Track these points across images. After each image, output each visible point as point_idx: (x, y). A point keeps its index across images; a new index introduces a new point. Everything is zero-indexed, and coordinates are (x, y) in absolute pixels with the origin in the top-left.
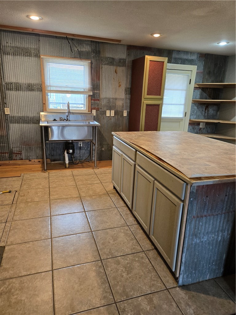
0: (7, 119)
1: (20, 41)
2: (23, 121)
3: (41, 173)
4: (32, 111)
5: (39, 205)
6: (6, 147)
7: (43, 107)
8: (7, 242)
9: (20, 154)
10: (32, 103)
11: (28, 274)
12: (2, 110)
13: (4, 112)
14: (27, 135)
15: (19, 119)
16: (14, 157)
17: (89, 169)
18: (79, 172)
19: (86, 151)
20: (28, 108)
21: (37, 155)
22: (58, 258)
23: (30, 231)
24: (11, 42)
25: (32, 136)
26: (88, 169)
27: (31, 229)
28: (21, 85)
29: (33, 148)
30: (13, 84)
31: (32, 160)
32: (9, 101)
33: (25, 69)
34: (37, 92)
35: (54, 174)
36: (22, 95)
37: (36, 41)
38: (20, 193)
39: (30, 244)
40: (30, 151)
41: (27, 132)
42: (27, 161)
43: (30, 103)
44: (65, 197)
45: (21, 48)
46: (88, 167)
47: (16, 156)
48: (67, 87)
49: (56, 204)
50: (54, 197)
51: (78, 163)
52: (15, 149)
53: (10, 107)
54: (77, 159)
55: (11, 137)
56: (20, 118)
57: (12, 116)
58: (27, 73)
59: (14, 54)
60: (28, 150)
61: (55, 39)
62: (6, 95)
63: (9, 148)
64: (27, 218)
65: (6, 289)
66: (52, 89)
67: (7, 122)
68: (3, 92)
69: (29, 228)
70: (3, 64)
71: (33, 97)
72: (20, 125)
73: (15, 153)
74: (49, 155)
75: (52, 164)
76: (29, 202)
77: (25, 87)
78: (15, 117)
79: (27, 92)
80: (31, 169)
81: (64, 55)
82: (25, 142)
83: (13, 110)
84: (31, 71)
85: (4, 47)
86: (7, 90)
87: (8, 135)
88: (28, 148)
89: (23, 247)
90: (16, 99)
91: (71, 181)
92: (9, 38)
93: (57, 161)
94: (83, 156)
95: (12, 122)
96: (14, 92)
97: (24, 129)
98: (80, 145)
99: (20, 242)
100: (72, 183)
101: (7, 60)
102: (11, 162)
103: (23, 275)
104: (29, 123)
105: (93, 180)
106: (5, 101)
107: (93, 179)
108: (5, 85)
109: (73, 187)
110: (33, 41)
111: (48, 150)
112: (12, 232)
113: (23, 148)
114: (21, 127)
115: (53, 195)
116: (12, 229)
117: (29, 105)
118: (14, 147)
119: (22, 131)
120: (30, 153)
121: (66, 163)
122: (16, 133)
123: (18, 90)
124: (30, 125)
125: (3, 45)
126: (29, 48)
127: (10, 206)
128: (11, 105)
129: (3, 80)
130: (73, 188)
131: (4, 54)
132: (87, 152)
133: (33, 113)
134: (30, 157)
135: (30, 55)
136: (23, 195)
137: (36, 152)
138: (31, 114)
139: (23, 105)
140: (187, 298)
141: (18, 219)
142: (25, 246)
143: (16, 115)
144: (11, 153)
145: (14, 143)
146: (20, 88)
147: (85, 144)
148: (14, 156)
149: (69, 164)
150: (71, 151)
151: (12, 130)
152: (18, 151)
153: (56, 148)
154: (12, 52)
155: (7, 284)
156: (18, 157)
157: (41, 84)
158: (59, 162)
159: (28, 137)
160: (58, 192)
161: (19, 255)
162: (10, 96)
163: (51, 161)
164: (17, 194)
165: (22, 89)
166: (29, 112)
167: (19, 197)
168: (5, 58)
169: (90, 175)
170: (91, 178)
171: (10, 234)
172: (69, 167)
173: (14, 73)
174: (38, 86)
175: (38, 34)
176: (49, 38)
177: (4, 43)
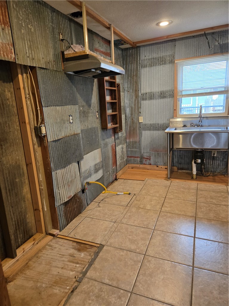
0: (140, 126)
1: (156, 52)
2: (154, 128)
3: (164, 180)
4: (163, 118)
5: (148, 214)
6: (138, 152)
7: (174, 113)
8: (107, 242)
9: (149, 159)
10: (163, 111)
11: (109, 284)
12: (137, 119)
13: (138, 120)
14: (156, 142)
15: (150, 127)
16: (144, 162)
17: (221, 185)
18: (206, 186)
19: (221, 162)
20: (159, 115)
21: (165, 161)
22: (142, 281)
23: (129, 239)
24: (149, 55)
25: (161, 143)
26: (219, 185)
27: (131, 237)
28: (154, 94)
29: (161, 154)
30: (148, 94)
31: (160, 166)
32: (143, 110)
33: (160, 77)
34: (168, 99)
35: (177, 183)
36: (154, 103)
37: (172, 47)
38: (137, 197)
39: (124, 252)
40: (158, 157)
41: (156, 138)
42: (155, 167)
43: (161, 110)
44: (177, 212)
45: (157, 58)
46: (221, 182)
47: (146, 161)
48: (202, 88)
49: (165, 217)
50: (166, 209)
51: (209, 176)
52: (146, 154)
53: (143, 116)
54: (209, 171)
55: (143, 143)
56: (151, 125)
57: (145, 124)
58: (160, 82)
59: (151, 66)
60: (157, 156)
61: (191, 40)
62: (141, 105)
63: (140, 153)
64: (132, 224)
65: (87, 289)
66: (184, 93)
67: (140, 130)
68: (139, 102)
69: (129, 235)
70: (141, 77)
71: (165, 104)
72: (150, 132)
73: (145, 158)
74: (176, 163)
75: (179, 172)
76: (141, 208)
77: (158, 95)
78: (147, 125)
79: (159, 100)
80: (156, 175)
81: (202, 54)
82: (154, 148)
83: (146, 118)
84: (165, 78)
85: (142, 61)
86: (142, 100)
87: (140, 141)
88: (157, 154)
89: (117, 252)
90: (149, 108)
91: (193, 196)
92: (147, 51)
93: (184, 170)
94: (216, 168)
95: (145, 129)
96: (148, 101)
97: (154, 135)
98: (214, 154)
99: (117, 246)
100: (193, 197)
101: (144, 73)
102: (141, 166)
103: (105, 282)
104: (159, 130)
105: (220, 200)
106: (140, 111)
107: (222, 199)
108: (141, 95)
109: (191, 202)
110: (169, 48)
111: (176, 157)
112: (116, 233)
113: (152, 153)
114: (151, 134)
115: (166, 207)
116: (116, 230)
117: (160, 112)
118: (145, 153)
119: (152, 138)
120: (158, 159)
121: (194, 174)
122: (147, 140)
123: (152, 99)
124: (159, 131)
125: (142, 59)
126: (164, 56)
127: (124, 207)
128: (145, 114)
129: (139, 92)
130: (191, 204)
131: (142, 67)
132: (223, 164)
133: (163, 120)
134: (158, 163)
135: (165, 63)
136: (138, 199)
137: (164, 159)
138: (161, 121)
139: (154, 113)
141: (125, 222)
142: (119, 252)
143: (148, 123)
144: (142, 158)
145: (145, 149)
146: (154, 97)
147: (220, 154)
148: (144, 160)
149: (197, 175)
150: (199, 161)
151: (144, 137)
152: (148, 156)
153: (185, 156)
154: (149, 64)
155: (90, 284)
156: (147, 162)
157: (174, 90)
158: (187, 171)
159: (157, 144)
160: (172, 205)
161: (111, 260)
162: (145, 105)
163: (178, 169)
164: (135, 197)
165: (155, 97)
166: (159, 119)
167: (135, 201)
168: (142, 71)
169: (219, 193)
170: (219, 197)
171: (113, 234)
172: (196, 179)
173: (149, 83)
174: (170, 93)
175: (175, 39)
176: (185, 40)
177: (142, 57)
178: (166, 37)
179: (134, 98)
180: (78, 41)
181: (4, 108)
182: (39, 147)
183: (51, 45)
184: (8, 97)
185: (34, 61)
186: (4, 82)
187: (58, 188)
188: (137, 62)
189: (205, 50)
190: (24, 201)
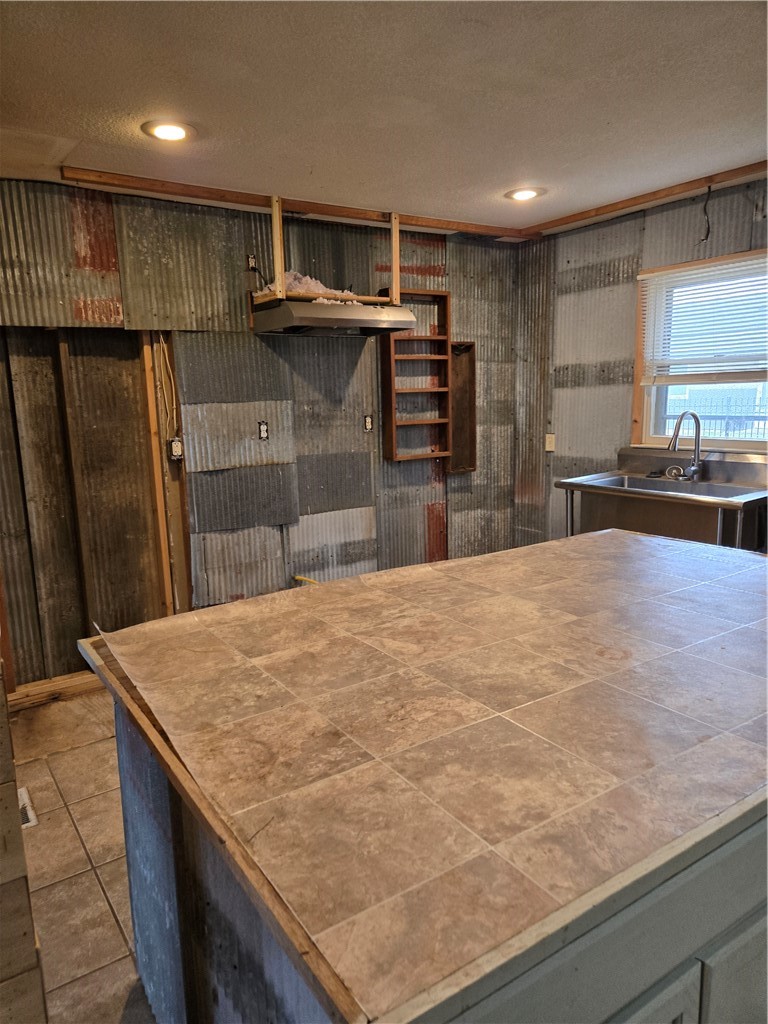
0: (548, 462)
1: (595, 249)
2: (580, 472)
4: (603, 444)
7: (632, 430)
10: (604, 421)
12: (541, 441)
13: (544, 444)
15: (572, 466)
20: (595, 434)
24: (577, 258)
28: (586, 369)
30: (569, 369)
32: (557, 416)
33: (600, 322)
34: (620, 386)
37: (635, 234)
43: (600, 419)
45: (597, 266)
48: (718, 359)
53: (556, 432)
55: (552, 513)
56: (574, 461)
57: (559, 455)
58: (602, 335)
59: (580, 289)
61: (688, 209)
62: (554, 400)
66: (673, 371)
67: (548, 473)
68: (548, 393)
70: (555, 321)
71: (610, 401)
77: (594, 373)
78: (565, 460)
79: (597, 388)
81: (714, 251)
83: (561, 440)
85: (560, 276)
86: (555, 387)
90: (570, 410)
92: (574, 248)
95: (557, 472)
96: (569, 390)
101: (564, 308)
106: (549, 417)
108: (554, 373)
110: (627, 237)
117: (598, 425)
122: (562, 504)
123: (579, 385)
125: (561, 271)
126: (615, 260)
128: (560, 427)
129: (550, 362)
131: (560, 293)
133: (603, 449)
135: (616, 282)
138: (599, 454)
140: (100, 1000)
143: (566, 453)
145: (557, 532)
146: (584, 378)
151: (554, 494)
154: (576, 283)
157: (635, 362)
162: (560, 402)
165: (588, 380)
166: (594, 446)
168: (560, 303)
173: (575, 338)
174: (626, 368)
175: (641, 211)
176: (670, 212)
177: (562, 266)
178: (593, 213)
179: (537, 378)
180: (310, 261)
181: (115, 404)
182: (174, 480)
183: (219, 283)
184: (126, 385)
185: (168, 320)
186: (120, 359)
187: (206, 570)
188: (548, 278)
189: (724, 238)
190: (141, 580)
